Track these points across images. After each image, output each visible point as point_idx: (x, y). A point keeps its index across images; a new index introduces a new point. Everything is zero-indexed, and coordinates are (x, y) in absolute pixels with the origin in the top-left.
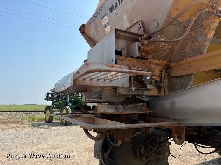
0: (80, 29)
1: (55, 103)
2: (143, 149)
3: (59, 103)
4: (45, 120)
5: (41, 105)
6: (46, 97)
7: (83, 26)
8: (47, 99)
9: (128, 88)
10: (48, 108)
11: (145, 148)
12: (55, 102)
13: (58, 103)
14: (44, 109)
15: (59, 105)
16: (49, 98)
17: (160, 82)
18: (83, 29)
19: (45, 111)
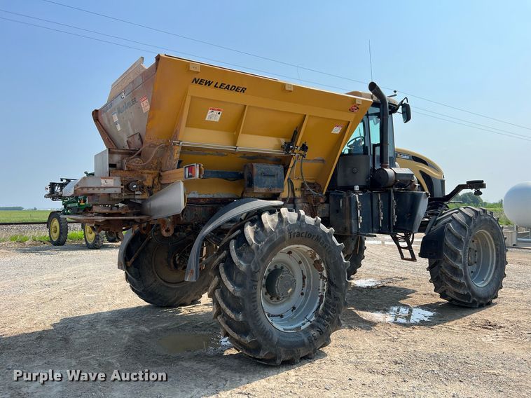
0: (93, 113)
1: (69, 205)
2: (178, 257)
3: (79, 204)
4: (51, 241)
5: (35, 209)
6: (48, 192)
7: (96, 111)
8: (53, 195)
9: (120, 194)
10: (54, 215)
11: (180, 257)
12: (69, 202)
13: (77, 204)
14: (46, 219)
15: (78, 210)
16: (56, 194)
17: (153, 187)
18: (96, 114)
19: (48, 224)
